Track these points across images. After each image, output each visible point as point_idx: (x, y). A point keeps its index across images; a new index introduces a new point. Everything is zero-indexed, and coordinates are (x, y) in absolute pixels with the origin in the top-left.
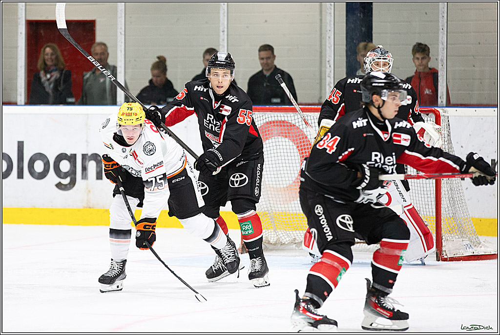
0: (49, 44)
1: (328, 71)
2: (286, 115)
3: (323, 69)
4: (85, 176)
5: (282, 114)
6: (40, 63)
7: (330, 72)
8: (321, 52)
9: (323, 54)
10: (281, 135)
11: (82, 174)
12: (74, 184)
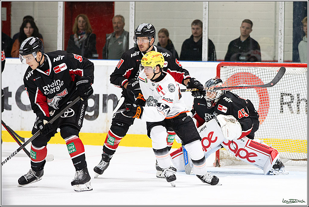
0: (81, 15)
1: (280, 37)
2: (249, 69)
3: (277, 36)
4: (105, 110)
5: (246, 68)
6: (74, 27)
7: (282, 38)
8: (275, 24)
9: (277, 25)
10: (245, 82)
11: (103, 108)
12: (98, 116)
